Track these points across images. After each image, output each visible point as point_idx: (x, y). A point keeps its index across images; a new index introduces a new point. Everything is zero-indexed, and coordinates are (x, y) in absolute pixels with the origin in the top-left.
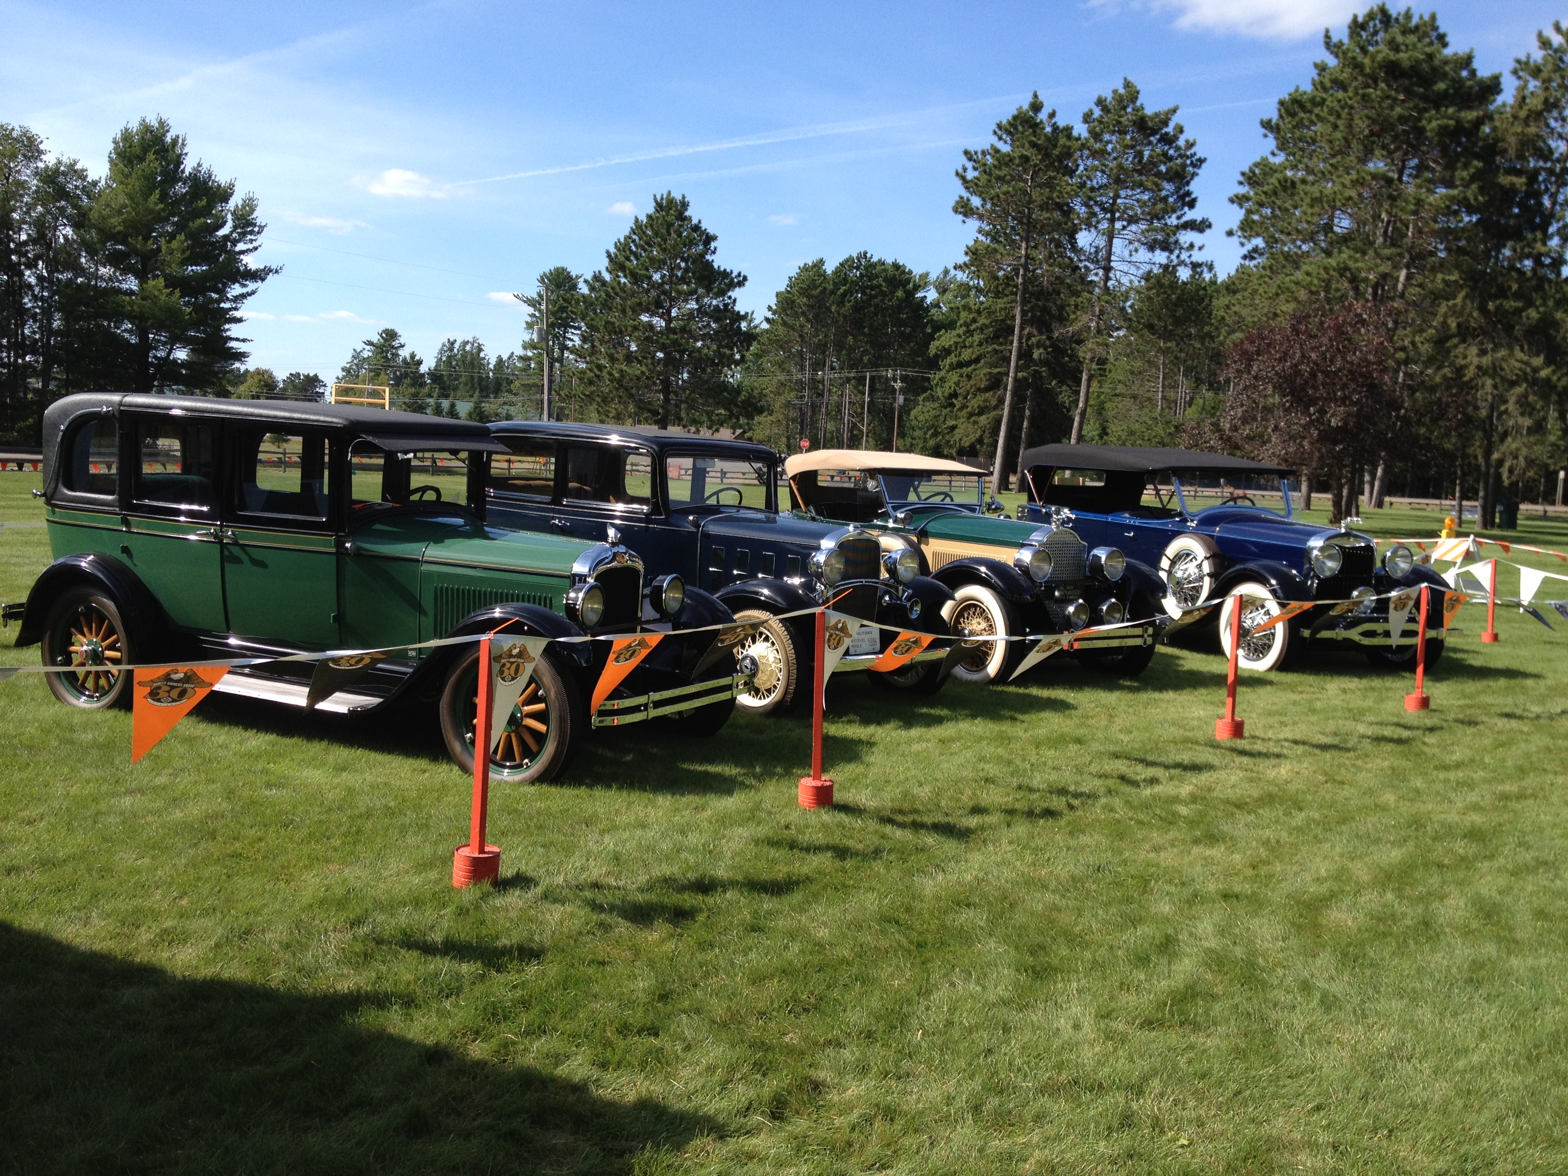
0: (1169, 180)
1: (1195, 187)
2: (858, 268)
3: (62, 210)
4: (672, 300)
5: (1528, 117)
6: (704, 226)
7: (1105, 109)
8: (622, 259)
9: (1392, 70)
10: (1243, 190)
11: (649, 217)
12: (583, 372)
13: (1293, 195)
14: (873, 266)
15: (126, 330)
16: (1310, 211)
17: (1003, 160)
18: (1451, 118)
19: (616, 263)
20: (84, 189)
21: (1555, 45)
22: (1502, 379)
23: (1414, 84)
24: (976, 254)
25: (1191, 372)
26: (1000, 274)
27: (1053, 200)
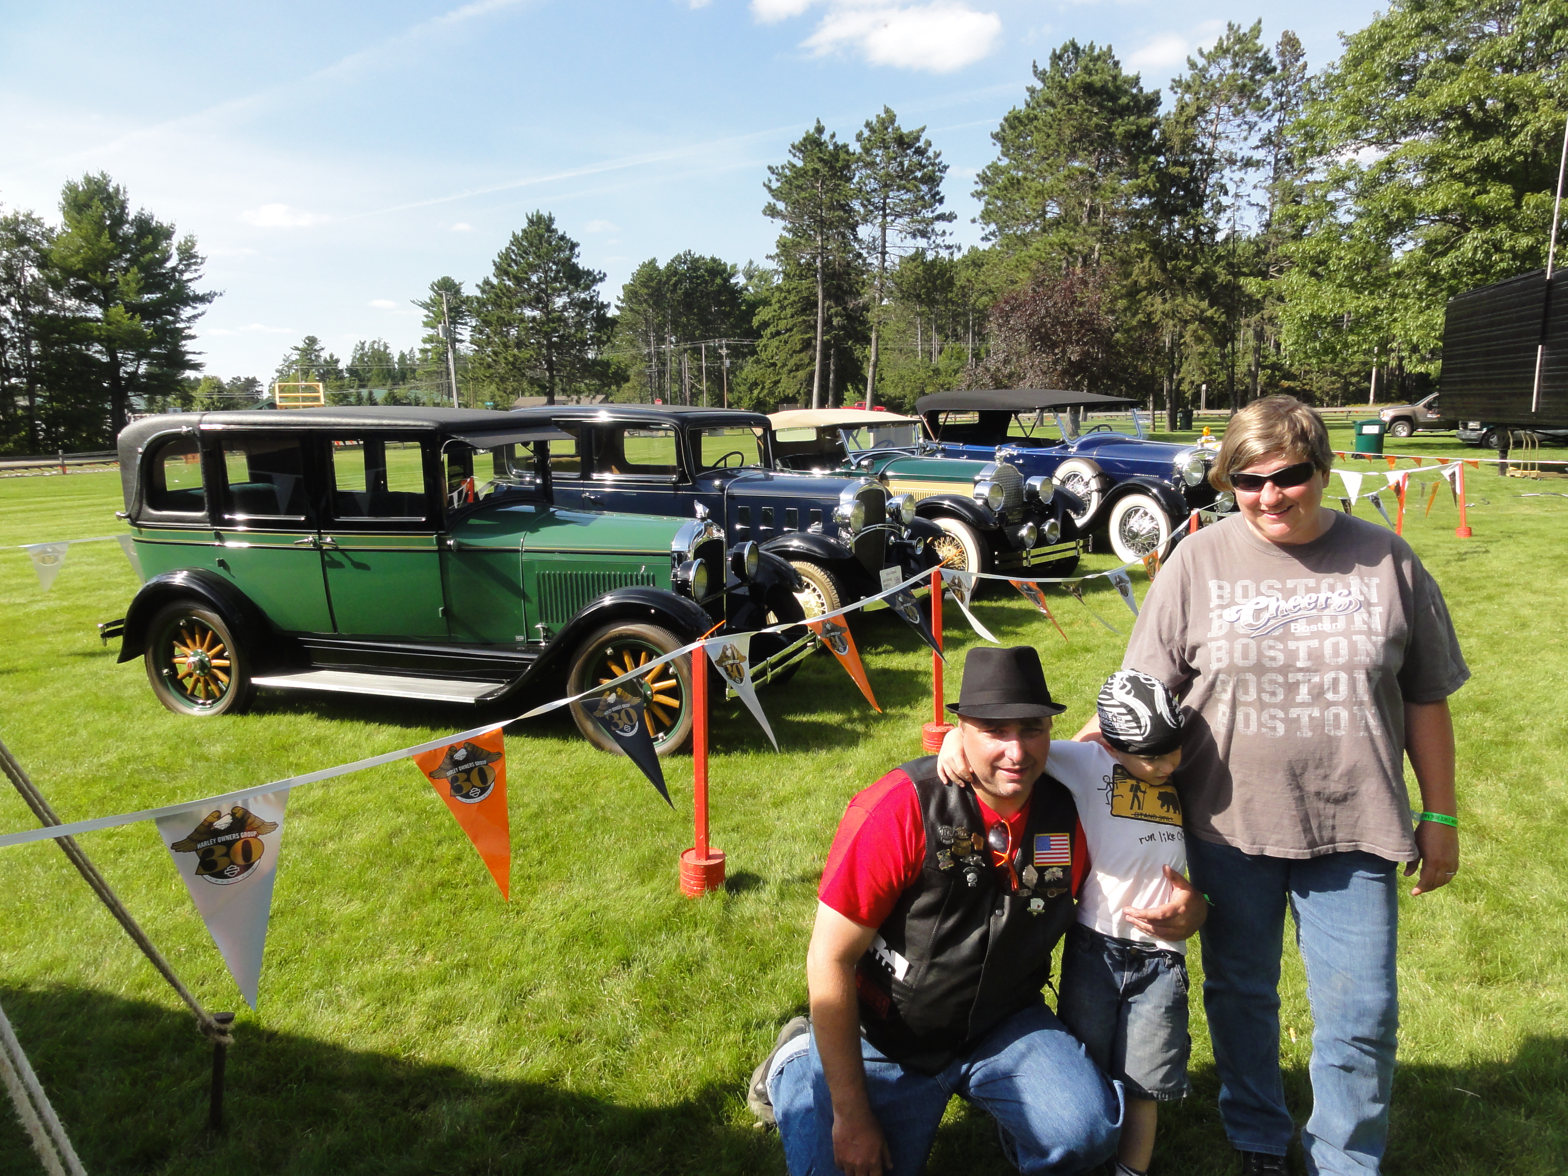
0: (923, 183)
1: (943, 188)
2: (685, 263)
3: (25, 253)
4: (549, 296)
5: (1187, 121)
6: (568, 236)
7: (873, 130)
8: (505, 266)
9: (1089, 89)
10: (980, 187)
11: (524, 231)
13: (1018, 190)
14: (697, 260)
15: (97, 352)
16: (1034, 201)
17: (799, 173)
18: (1132, 124)
19: (502, 270)
20: (43, 234)
21: (1200, 66)
22: (1180, 320)
23: (1104, 100)
24: (783, 245)
25: (940, 329)
26: (803, 261)
27: (838, 201)
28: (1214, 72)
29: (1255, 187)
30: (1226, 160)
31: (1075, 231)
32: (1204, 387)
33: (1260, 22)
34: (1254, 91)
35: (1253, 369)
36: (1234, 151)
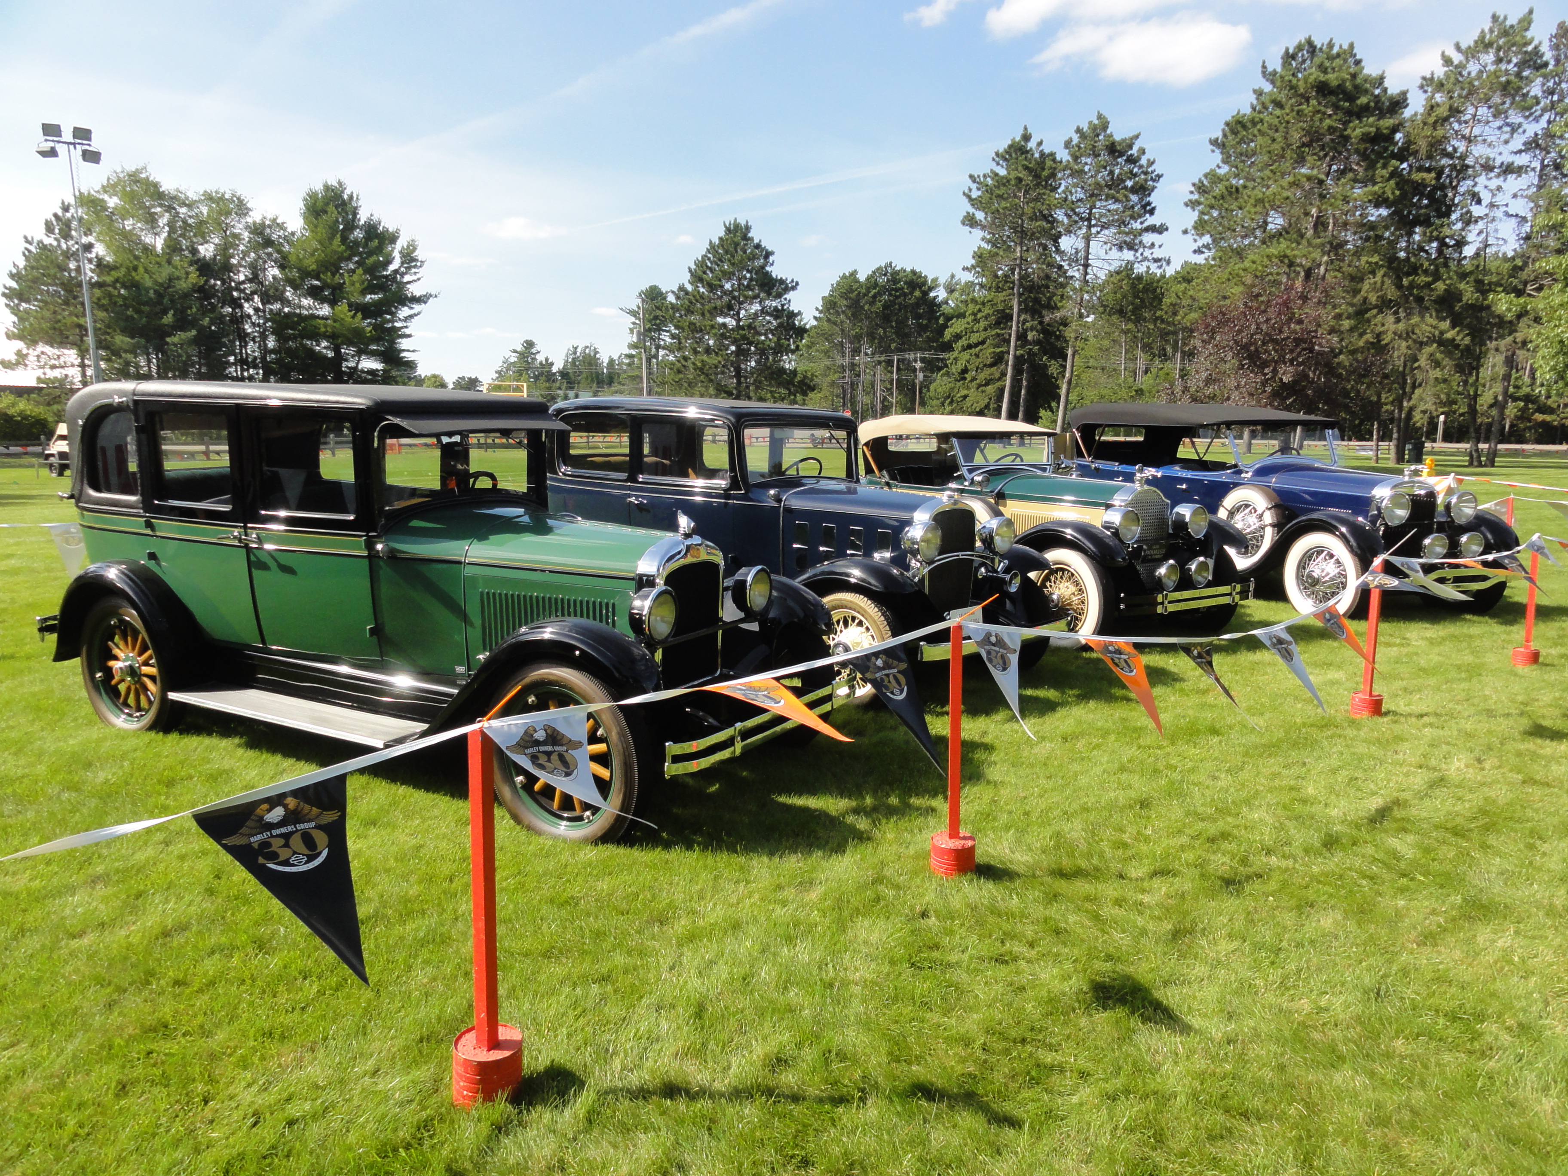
0: (1134, 193)
1: (1154, 198)
2: (885, 275)
3: (269, 255)
4: (741, 303)
5: (1436, 122)
6: (763, 244)
7: (1083, 137)
8: (700, 273)
9: (1323, 89)
10: (1196, 196)
11: (721, 239)
12: (673, 364)
13: (1236, 199)
14: (897, 273)
15: (323, 347)
16: (1253, 210)
17: (1001, 182)
18: (1371, 126)
19: (697, 277)
20: (285, 237)
21: (1456, 62)
22: (1415, 341)
23: (1340, 100)
24: (980, 257)
25: (1147, 348)
26: (1000, 273)
27: (1041, 212)
28: (1473, 68)
29: (1515, 196)
30: (1482, 166)
31: (1299, 244)
32: (1442, 418)
33: (1531, 12)
34: (1520, 88)
35: (1500, 398)
36: (1492, 156)
